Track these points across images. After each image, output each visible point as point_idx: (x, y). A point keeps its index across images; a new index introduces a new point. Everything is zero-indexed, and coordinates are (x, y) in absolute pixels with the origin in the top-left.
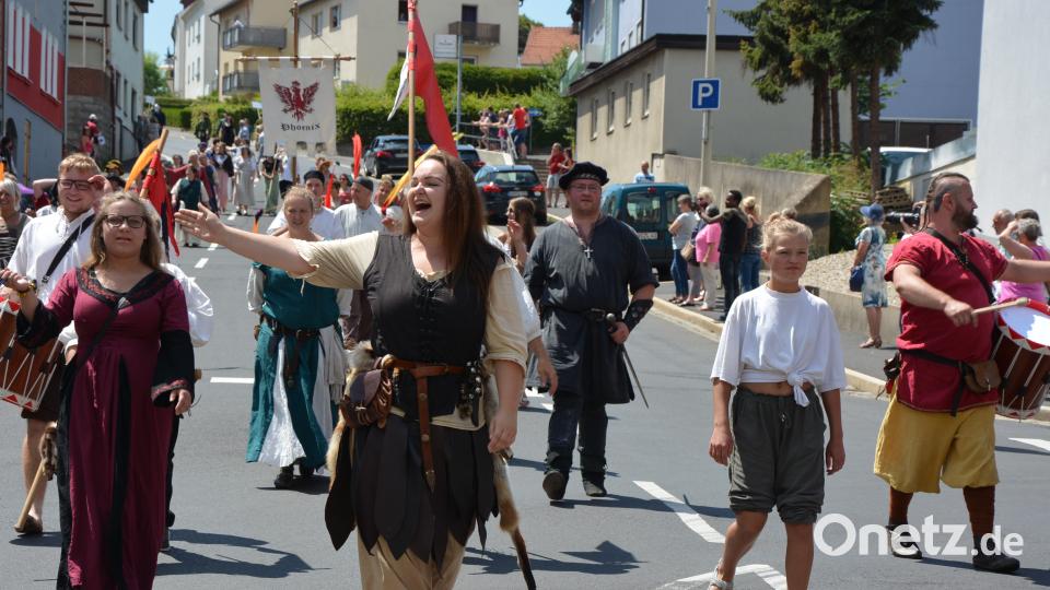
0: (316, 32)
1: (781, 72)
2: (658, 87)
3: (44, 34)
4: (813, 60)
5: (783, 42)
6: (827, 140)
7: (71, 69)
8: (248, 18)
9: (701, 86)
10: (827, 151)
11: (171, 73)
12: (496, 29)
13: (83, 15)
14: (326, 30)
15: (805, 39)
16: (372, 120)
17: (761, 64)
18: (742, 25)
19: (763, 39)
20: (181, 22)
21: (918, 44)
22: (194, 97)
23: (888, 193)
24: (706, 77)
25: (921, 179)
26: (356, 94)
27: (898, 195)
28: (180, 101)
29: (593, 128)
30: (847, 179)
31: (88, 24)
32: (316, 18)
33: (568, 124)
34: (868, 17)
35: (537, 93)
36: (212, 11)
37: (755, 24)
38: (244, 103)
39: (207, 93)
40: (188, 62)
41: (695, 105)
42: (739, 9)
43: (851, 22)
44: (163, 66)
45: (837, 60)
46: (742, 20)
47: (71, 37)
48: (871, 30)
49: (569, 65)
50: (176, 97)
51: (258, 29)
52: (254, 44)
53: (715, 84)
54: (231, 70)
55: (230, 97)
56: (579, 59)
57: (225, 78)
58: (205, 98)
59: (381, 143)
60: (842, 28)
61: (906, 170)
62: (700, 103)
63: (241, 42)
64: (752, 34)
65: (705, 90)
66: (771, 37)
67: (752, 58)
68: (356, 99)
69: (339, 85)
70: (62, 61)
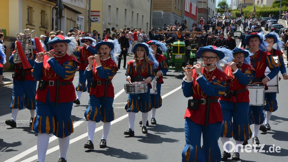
3: (193, 3)
7: (199, 8)
69: (262, 6)
70: (196, 7)
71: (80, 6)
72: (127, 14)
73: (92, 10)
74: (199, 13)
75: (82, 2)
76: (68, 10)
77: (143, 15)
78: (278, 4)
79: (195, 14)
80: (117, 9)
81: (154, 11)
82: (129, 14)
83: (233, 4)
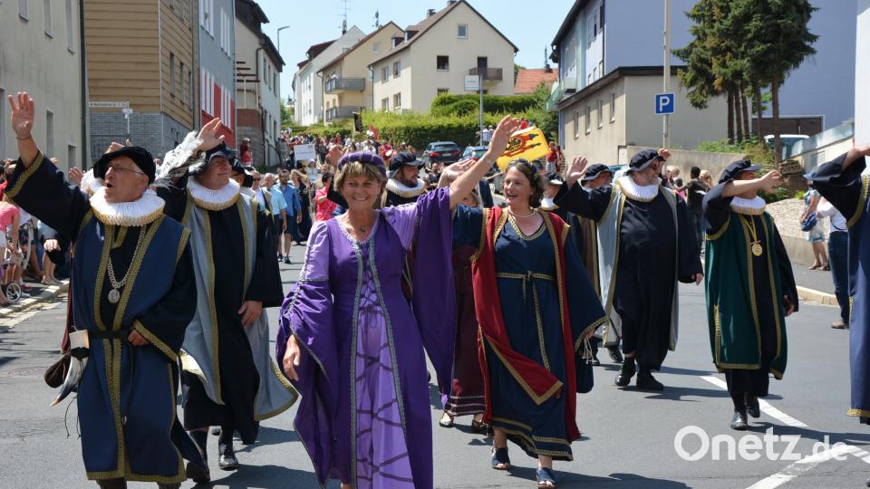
0: (385, 79)
1: (707, 88)
2: (621, 102)
3: (222, 88)
4: (730, 79)
5: (708, 68)
6: (739, 131)
7: (239, 110)
8: (341, 73)
9: (661, 98)
10: (740, 140)
11: (293, 110)
12: (500, 71)
13: (244, 75)
14: (391, 77)
15: (724, 65)
16: (424, 133)
17: (692, 83)
18: (678, 58)
19: (694, 67)
20: (298, 78)
21: (803, 65)
22: (308, 125)
23: (787, 164)
24: (665, 92)
25: (810, 154)
26: (413, 118)
27: (794, 165)
28: (299, 128)
29: (576, 131)
30: (756, 156)
31: (247, 81)
32: (384, 70)
33: (552, 130)
34: (769, 48)
35: (530, 111)
36: (318, 70)
37: (687, 57)
38: (340, 126)
39: (316, 121)
40: (304, 103)
41: (658, 111)
42: (676, 48)
43: (757, 52)
44: (287, 107)
45: (750, 77)
46: (678, 55)
47: (238, 90)
48: (772, 56)
49: (552, 92)
50: (297, 125)
51: (347, 80)
52: (346, 89)
53: (671, 96)
54: (331, 106)
55: (331, 123)
56: (560, 87)
57: (327, 111)
58: (315, 125)
59: (433, 147)
60: (751, 56)
61: (798, 149)
62: (661, 109)
63: (337, 88)
64: (685, 64)
65: (665, 101)
66: (699, 65)
67: (685, 80)
68: (413, 120)
70: (232, 105)
74: (239, 124)
77: (50, 111)
79: (230, 127)
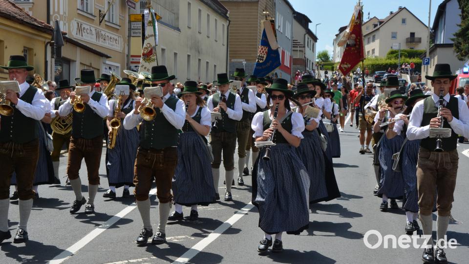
0: (368, 42)
3: (285, 51)
7: (294, 59)
12: (420, 39)
13: (298, 45)
14: (371, 42)
31: (300, 47)
46: (453, 40)
47: (295, 51)
69: (374, 57)
70: (291, 57)
71: (113, 47)
72: (192, 62)
73: (132, 53)
74: (294, 64)
75: (117, 42)
76: (82, 50)
77: (216, 64)
78: (395, 55)
79: (289, 66)
80: (175, 54)
81: (233, 60)
82: (194, 63)
83: (336, 56)
